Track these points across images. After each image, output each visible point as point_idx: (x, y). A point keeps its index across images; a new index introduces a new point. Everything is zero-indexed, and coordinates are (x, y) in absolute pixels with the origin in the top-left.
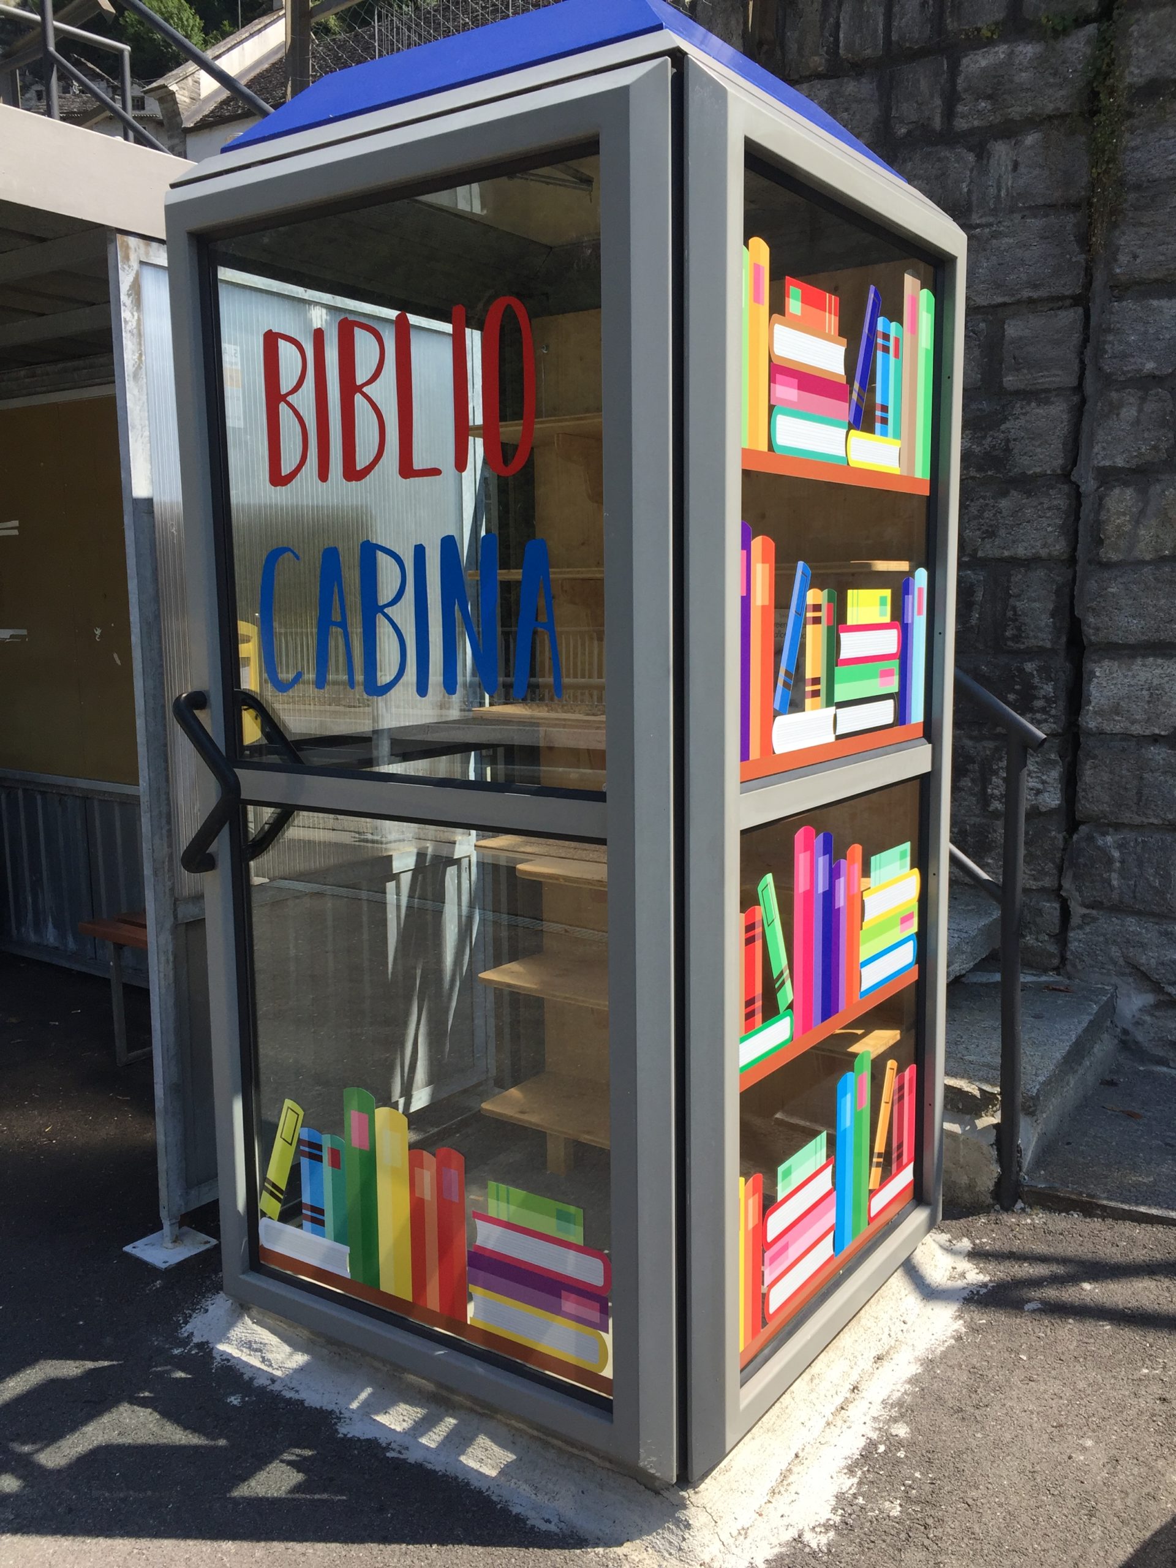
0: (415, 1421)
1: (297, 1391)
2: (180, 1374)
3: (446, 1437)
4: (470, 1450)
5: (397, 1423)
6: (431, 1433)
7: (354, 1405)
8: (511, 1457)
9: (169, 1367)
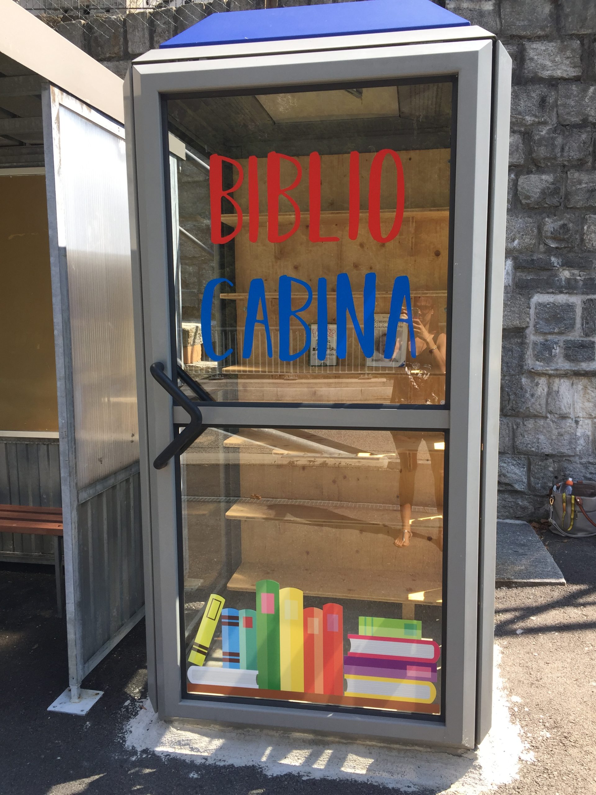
0: (305, 757)
1: (224, 761)
2: (147, 771)
3: (329, 761)
4: (345, 764)
5: (295, 761)
6: (319, 761)
7: (264, 759)
8: (371, 761)
9: (137, 769)
